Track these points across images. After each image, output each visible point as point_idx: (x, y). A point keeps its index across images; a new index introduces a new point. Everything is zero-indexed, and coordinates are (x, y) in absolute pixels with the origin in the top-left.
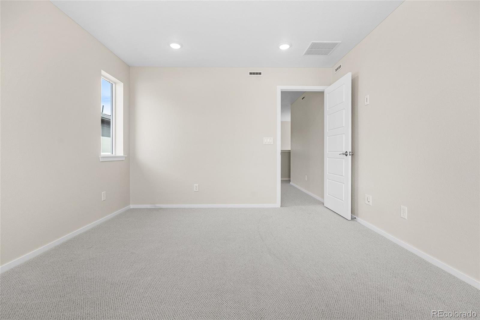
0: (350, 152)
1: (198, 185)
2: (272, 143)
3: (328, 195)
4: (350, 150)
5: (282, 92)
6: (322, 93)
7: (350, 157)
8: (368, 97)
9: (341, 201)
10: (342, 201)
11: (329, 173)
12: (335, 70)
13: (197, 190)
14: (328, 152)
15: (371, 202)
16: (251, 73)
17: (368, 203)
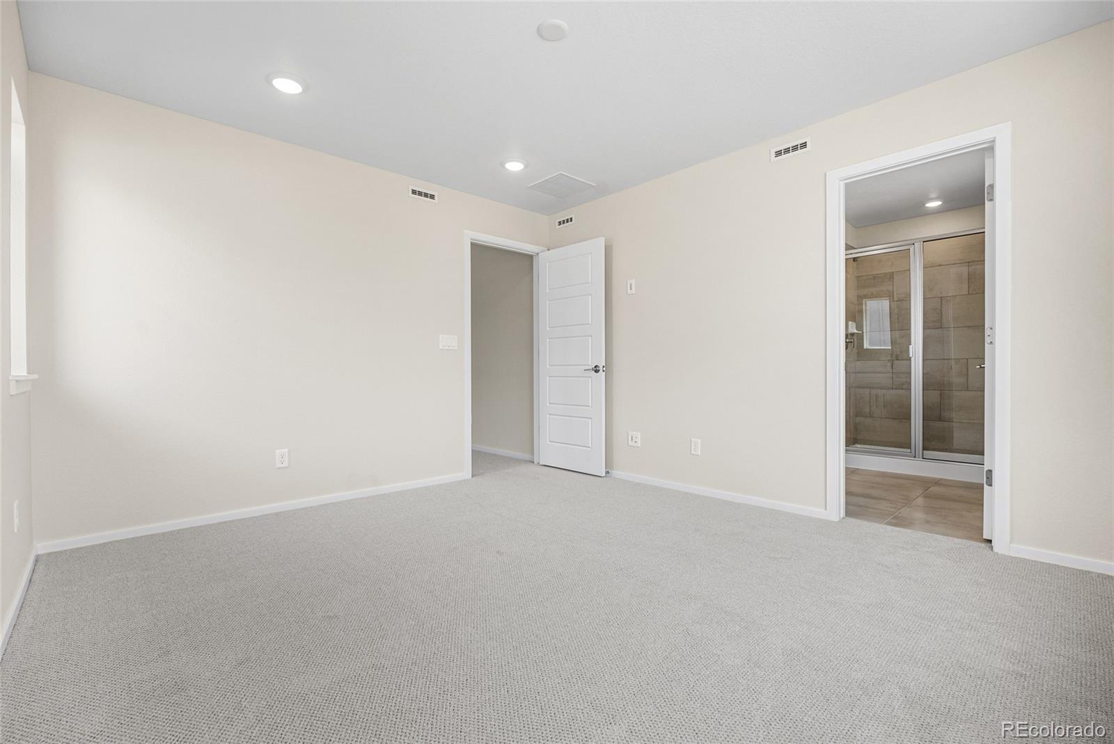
0: (603, 367)
1: (287, 450)
2: (456, 348)
3: (549, 443)
4: (602, 363)
5: (472, 244)
6: (529, 259)
7: (602, 374)
8: (633, 281)
9: (585, 448)
10: (588, 449)
11: (550, 403)
12: (557, 224)
13: (286, 464)
14: (550, 365)
15: (639, 442)
16: (414, 192)
17: (635, 444)
